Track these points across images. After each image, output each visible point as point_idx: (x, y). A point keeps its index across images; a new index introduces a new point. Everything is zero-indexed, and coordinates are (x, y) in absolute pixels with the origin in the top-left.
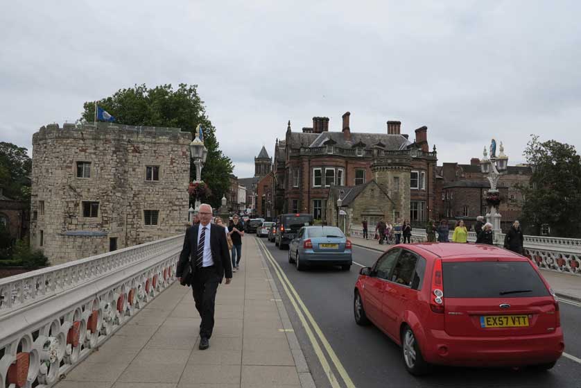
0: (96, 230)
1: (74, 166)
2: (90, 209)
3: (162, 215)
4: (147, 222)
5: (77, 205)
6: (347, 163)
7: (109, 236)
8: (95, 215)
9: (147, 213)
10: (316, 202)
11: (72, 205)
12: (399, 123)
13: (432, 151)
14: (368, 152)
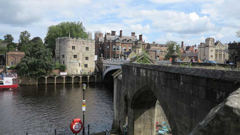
0: (76, 61)
1: (72, 47)
2: (75, 57)
3: (89, 58)
4: (86, 60)
5: (72, 56)
6: (122, 44)
7: (79, 62)
9: (86, 57)
10: (114, 55)
11: (71, 56)
12: (134, 33)
13: (144, 41)
14: (127, 41)
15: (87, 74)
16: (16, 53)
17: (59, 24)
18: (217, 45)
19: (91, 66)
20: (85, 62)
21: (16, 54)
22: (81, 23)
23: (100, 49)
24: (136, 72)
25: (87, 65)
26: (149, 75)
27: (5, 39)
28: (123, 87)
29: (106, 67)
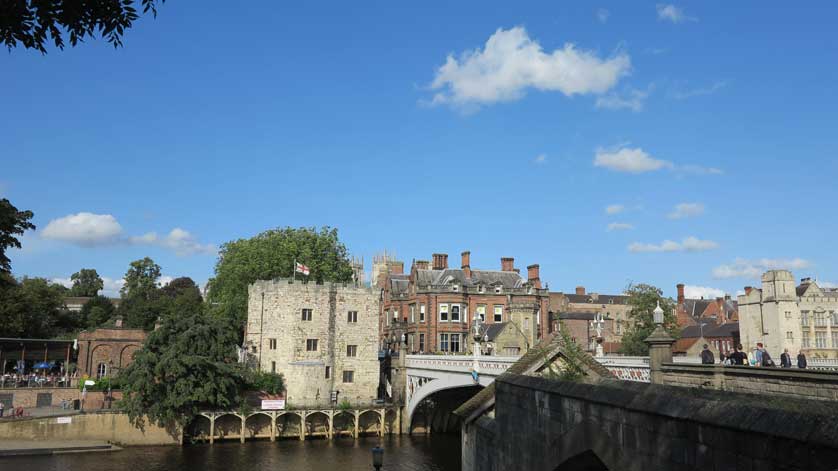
0: (317, 361)
1: (300, 312)
2: (312, 344)
3: (359, 349)
4: (349, 354)
5: (303, 342)
6: (469, 299)
7: (326, 365)
8: (315, 349)
9: (349, 348)
10: (442, 335)
11: (300, 342)
12: (512, 260)
13: (544, 288)
14: (488, 289)
15: (353, 403)
16: (118, 334)
17: (260, 235)
18: (807, 294)
19: (366, 379)
20: (346, 364)
21: (118, 338)
22: (335, 232)
23: (396, 314)
24: (546, 406)
25: (351, 373)
26: (594, 419)
27: (77, 284)
28: (501, 455)
29: (418, 380)
